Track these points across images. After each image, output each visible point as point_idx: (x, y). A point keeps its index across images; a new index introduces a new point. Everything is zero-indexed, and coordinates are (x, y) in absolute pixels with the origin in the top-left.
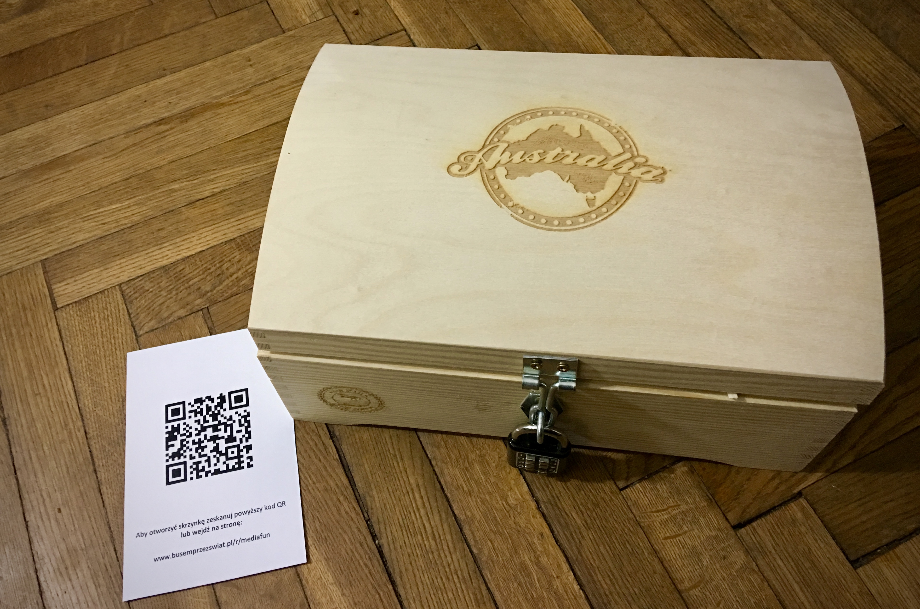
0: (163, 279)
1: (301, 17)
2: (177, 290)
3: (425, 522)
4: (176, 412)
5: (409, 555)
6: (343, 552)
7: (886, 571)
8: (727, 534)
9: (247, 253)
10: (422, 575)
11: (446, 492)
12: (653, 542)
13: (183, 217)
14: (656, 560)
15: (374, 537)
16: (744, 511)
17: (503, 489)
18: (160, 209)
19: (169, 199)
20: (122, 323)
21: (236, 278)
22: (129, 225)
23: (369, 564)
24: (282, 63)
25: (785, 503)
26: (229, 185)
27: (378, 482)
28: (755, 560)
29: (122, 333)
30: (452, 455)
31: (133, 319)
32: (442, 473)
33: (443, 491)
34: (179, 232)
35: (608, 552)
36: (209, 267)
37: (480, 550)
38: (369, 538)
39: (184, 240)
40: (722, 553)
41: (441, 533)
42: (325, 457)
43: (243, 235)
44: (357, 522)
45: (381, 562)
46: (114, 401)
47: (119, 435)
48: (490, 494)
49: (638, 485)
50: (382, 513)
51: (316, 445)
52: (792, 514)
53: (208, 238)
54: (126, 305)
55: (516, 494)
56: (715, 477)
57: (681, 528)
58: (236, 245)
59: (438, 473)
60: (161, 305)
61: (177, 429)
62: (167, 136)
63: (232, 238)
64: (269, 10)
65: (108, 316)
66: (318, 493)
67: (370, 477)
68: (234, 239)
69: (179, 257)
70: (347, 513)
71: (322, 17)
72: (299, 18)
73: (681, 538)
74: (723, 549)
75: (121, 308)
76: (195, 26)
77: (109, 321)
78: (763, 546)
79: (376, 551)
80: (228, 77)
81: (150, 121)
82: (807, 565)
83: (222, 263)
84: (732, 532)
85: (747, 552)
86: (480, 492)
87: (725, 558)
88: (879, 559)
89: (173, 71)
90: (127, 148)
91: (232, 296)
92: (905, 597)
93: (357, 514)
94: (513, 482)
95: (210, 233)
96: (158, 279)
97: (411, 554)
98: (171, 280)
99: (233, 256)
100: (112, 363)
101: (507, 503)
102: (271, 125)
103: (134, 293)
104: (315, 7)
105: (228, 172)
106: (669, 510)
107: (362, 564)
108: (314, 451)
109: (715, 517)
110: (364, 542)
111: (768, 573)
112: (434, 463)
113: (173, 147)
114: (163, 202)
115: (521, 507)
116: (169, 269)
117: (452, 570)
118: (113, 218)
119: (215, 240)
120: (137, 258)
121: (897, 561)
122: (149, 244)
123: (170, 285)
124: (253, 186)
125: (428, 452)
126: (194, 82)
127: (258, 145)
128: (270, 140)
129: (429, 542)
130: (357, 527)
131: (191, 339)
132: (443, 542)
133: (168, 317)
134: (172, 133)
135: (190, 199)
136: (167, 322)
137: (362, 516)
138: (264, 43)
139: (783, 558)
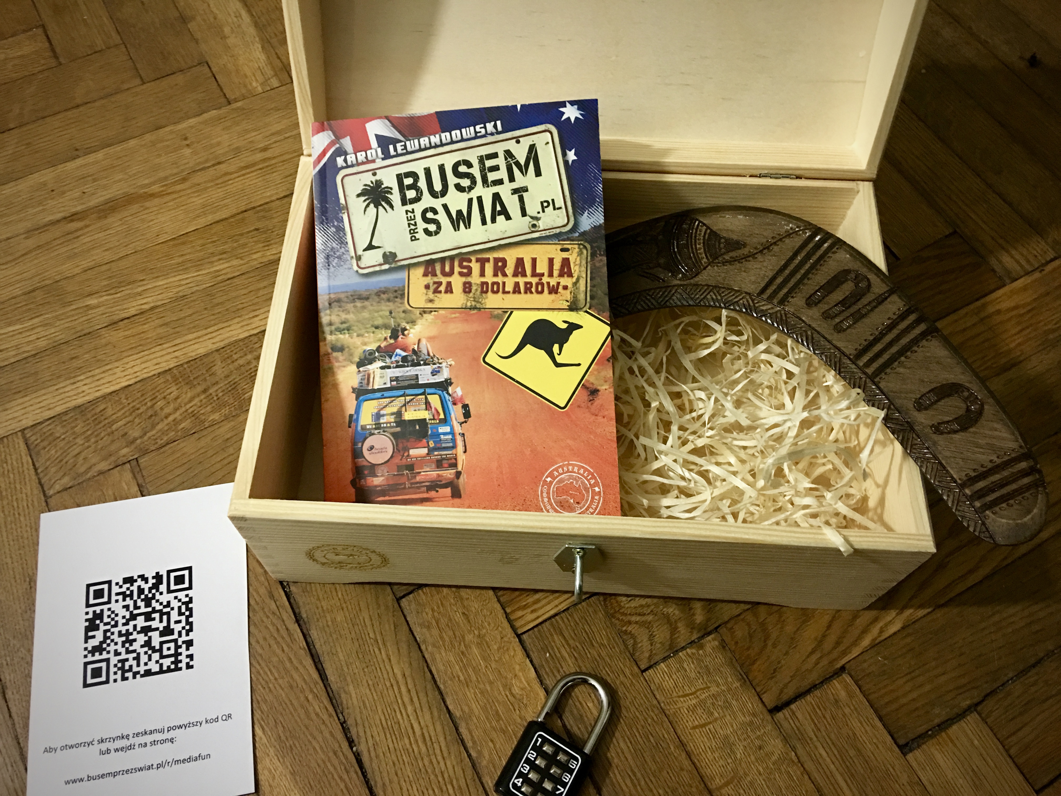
0: (78, 422)
1: (251, 84)
2: (97, 436)
3: (413, 722)
4: (99, 593)
5: (394, 763)
6: (314, 764)
7: (938, 757)
8: (763, 720)
9: (185, 388)
10: (410, 788)
11: (438, 683)
12: (679, 732)
13: (103, 341)
14: (684, 755)
15: (351, 743)
16: (781, 692)
17: (506, 678)
18: (73, 331)
19: (85, 318)
20: (27, 480)
21: (174, 420)
22: (33, 353)
23: (345, 777)
24: (228, 144)
25: (827, 680)
26: (162, 300)
27: (355, 674)
28: (794, 749)
29: (26, 494)
30: (445, 636)
31: (41, 475)
32: (434, 660)
33: (435, 682)
34: (98, 361)
35: (628, 747)
36: (138, 406)
37: (480, 753)
38: (345, 745)
39: (104, 372)
40: (757, 743)
41: (432, 734)
42: (288, 646)
43: (182, 365)
44: (329, 725)
45: (360, 773)
46: (18, 581)
47: (27, 624)
48: (491, 683)
49: (662, 664)
50: (361, 713)
51: (278, 630)
52: (834, 692)
53: (136, 369)
54: (31, 456)
55: (521, 682)
56: (749, 652)
57: (712, 714)
58: (172, 377)
59: (429, 661)
60: (76, 456)
61: (99, 616)
62: (81, 235)
63: (167, 368)
64: (210, 75)
65: (8, 471)
66: (281, 691)
67: (345, 669)
68: (170, 369)
69: (98, 394)
70: (317, 715)
71: (278, 85)
72: (249, 86)
73: (711, 726)
74: (758, 738)
75: (24, 461)
76: (116, 93)
77: (9, 477)
78: (804, 733)
79: (354, 761)
80: (157, 161)
81: (59, 216)
82: (852, 753)
83: (154, 401)
84: (769, 717)
85: (786, 740)
86: (478, 682)
87: (760, 748)
88: (930, 742)
89: (89, 151)
90: (30, 252)
91: (168, 444)
92: (959, 786)
93: (330, 716)
94: (517, 667)
95: (138, 362)
96: (73, 421)
97: (396, 762)
98: (88, 424)
99: (169, 391)
100: (15, 532)
101: (511, 694)
102: (214, 223)
103: (42, 441)
104: (269, 72)
105: (161, 283)
106: (698, 693)
107: (336, 776)
108: (275, 639)
109: (749, 699)
110: (339, 750)
111: (809, 766)
112: (423, 647)
113: (89, 250)
114: (77, 322)
115: (527, 698)
116: (86, 409)
117: (446, 779)
118: (13, 343)
119: (145, 371)
120: (44, 395)
121: (950, 744)
122: (59, 377)
123: (88, 430)
124: (194, 301)
125: (415, 634)
126: (114, 167)
127: (199, 248)
128: (214, 242)
129: (418, 746)
130: (331, 732)
131: (116, 500)
132: (435, 744)
133: (86, 472)
134: (88, 232)
135: (111, 318)
136: (84, 478)
137: (336, 718)
138: (206, 116)
139: (825, 745)
